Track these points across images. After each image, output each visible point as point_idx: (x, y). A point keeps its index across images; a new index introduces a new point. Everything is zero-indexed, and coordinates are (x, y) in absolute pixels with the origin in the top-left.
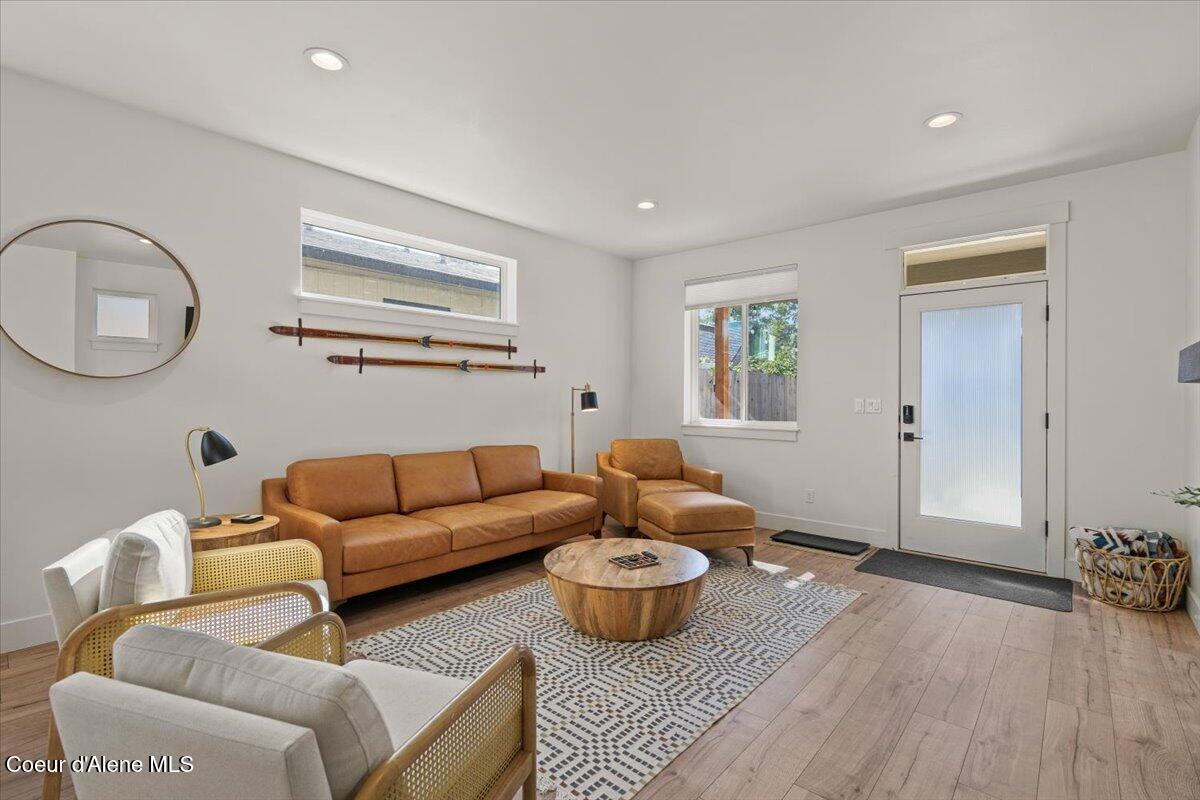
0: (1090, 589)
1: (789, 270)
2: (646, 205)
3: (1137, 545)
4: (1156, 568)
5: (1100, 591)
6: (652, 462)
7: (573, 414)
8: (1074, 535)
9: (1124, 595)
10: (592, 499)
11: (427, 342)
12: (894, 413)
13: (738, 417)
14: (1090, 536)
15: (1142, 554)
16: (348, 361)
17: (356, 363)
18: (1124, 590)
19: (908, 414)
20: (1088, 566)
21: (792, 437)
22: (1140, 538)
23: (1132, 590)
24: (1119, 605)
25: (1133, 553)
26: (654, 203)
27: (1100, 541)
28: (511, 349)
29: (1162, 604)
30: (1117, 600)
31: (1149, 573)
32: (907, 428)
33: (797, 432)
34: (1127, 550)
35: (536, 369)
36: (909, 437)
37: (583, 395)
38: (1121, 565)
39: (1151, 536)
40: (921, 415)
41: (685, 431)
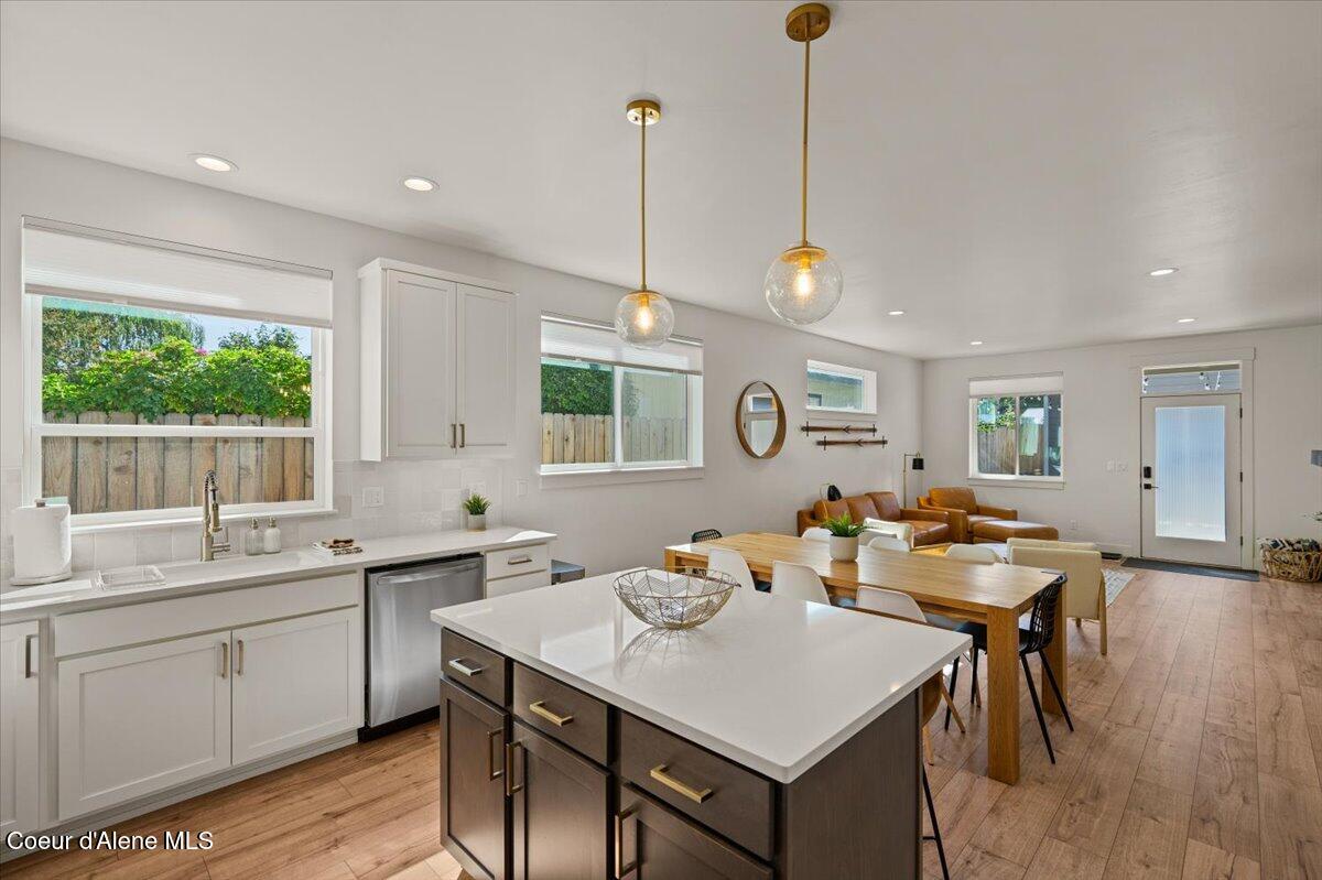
0: (1269, 573)
1: (1056, 376)
2: (977, 343)
3: (1296, 546)
4: (1308, 558)
5: (1275, 573)
6: (955, 501)
7: (905, 472)
8: (1259, 543)
9: (1289, 573)
10: (945, 525)
11: (847, 430)
12: (1136, 472)
13: (1013, 473)
14: (1270, 543)
15: (1299, 550)
17: (822, 445)
18: (1290, 571)
19: (1148, 472)
20: (1269, 559)
21: (1060, 486)
22: (1299, 542)
23: (1294, 570)
24: (1287, 579)
25: (1294, 550)
26: (983, 341)
27: (1275, 545)
28: (874, 430)
29: (1311, 577)
30: (1286, 576)
31: (1304, 562)
32: (1146, 481)
33: (1061, 483)
34: (1291, 548)
35: (884, 442)
36: (1148, 487)
37: (915, 460)
38: (1288, 557)
39: (1305, 541)
40: (1156, 473)
41: (970, 482)
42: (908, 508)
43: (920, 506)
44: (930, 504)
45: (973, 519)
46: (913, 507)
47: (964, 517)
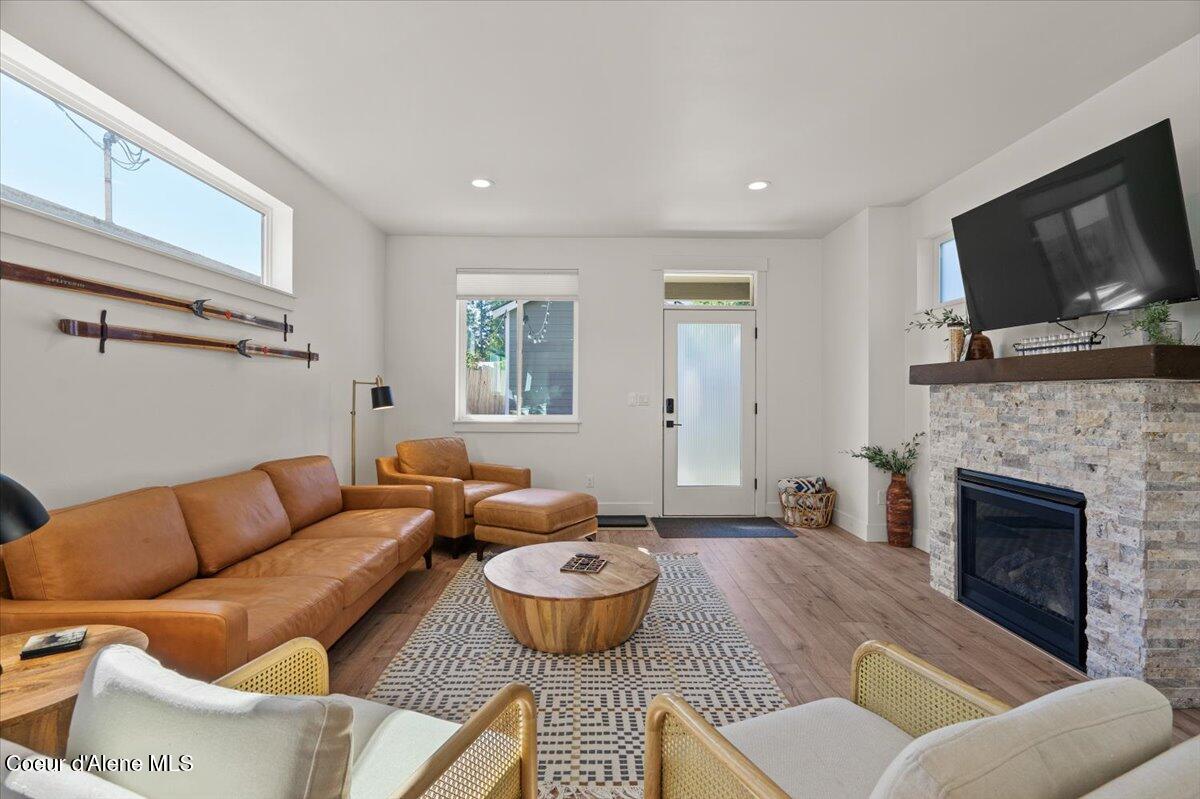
0: (791, 520)
1: (571, 274)
2: (481, 184)
3: (818, 487)
5: (798, 521)
6: (444, 464)
7: (353, 413)
9: (812, 520)
10: (428, 513)
11: (198, 309)
12: (659, 406)
14: (790, 486)
16: (84, 330)
17: (94, 336)
18: (813, 516)
19: (670, 406)
20: (791, 505)
21: (574, 429)
24: (809, 527)
25: (818, 492)
26: (491, 181)
27: (799, 488)
28: (286, 328)
30: (808, 524)
32: (669, 417)
33: (578, 424)
34: (813, 490)
35: (310, 356)
36: (670, 424)
37: (374, 391)
38: (811, 501)
40: (678, 406)
41: (457, 428)
42: (359, 486)
43: (383, 479)
44: (399, 469)
45: (471, 490)
46: (368, 482)
47: (460, 489)
